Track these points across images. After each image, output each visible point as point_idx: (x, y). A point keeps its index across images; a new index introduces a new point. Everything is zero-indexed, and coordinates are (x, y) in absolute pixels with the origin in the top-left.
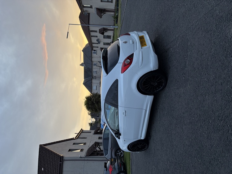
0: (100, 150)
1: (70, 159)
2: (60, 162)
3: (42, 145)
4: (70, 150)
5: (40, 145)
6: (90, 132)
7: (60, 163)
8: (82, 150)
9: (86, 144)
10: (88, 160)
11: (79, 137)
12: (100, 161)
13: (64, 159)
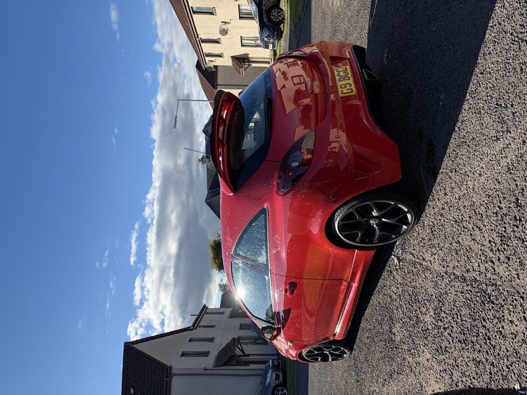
0: (242, 354)
1: (184, 373)
2: (167, 377)
3: (129, 343)
4: (183, 355)
5: (126, 343)
6: (222, 313)
7: (166, 379)
8: (207, 354)
9: (215, 340)
10: (219, 375)
11: (201, 324)
12: (242, 375)
13: (173, 371)
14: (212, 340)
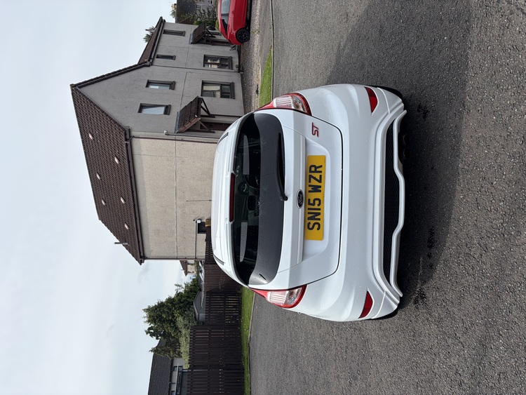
1: (144, 136)
2: (126, 140)
3: (75, 85)
4: (141, 108)
5: (73, 86)
6: (182, 34)
7: (126, 143)
8: (168, 110)
9: (177, 86)
11: (159, 53)
14: (172, 85)
